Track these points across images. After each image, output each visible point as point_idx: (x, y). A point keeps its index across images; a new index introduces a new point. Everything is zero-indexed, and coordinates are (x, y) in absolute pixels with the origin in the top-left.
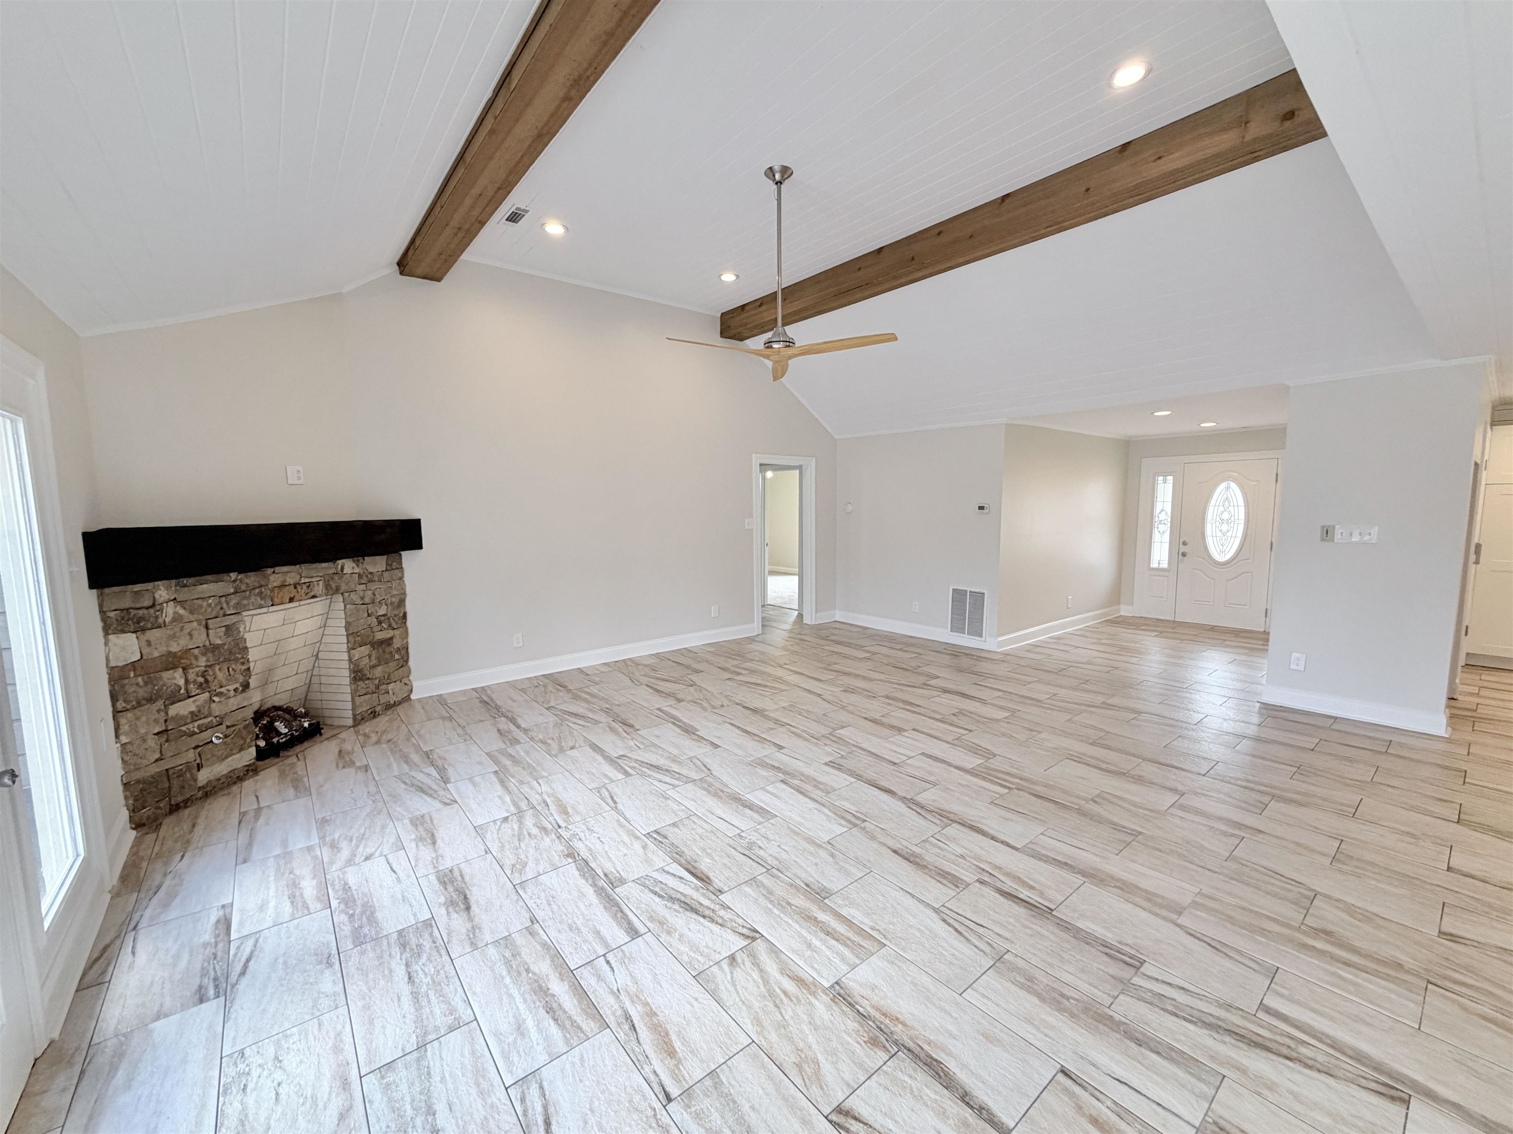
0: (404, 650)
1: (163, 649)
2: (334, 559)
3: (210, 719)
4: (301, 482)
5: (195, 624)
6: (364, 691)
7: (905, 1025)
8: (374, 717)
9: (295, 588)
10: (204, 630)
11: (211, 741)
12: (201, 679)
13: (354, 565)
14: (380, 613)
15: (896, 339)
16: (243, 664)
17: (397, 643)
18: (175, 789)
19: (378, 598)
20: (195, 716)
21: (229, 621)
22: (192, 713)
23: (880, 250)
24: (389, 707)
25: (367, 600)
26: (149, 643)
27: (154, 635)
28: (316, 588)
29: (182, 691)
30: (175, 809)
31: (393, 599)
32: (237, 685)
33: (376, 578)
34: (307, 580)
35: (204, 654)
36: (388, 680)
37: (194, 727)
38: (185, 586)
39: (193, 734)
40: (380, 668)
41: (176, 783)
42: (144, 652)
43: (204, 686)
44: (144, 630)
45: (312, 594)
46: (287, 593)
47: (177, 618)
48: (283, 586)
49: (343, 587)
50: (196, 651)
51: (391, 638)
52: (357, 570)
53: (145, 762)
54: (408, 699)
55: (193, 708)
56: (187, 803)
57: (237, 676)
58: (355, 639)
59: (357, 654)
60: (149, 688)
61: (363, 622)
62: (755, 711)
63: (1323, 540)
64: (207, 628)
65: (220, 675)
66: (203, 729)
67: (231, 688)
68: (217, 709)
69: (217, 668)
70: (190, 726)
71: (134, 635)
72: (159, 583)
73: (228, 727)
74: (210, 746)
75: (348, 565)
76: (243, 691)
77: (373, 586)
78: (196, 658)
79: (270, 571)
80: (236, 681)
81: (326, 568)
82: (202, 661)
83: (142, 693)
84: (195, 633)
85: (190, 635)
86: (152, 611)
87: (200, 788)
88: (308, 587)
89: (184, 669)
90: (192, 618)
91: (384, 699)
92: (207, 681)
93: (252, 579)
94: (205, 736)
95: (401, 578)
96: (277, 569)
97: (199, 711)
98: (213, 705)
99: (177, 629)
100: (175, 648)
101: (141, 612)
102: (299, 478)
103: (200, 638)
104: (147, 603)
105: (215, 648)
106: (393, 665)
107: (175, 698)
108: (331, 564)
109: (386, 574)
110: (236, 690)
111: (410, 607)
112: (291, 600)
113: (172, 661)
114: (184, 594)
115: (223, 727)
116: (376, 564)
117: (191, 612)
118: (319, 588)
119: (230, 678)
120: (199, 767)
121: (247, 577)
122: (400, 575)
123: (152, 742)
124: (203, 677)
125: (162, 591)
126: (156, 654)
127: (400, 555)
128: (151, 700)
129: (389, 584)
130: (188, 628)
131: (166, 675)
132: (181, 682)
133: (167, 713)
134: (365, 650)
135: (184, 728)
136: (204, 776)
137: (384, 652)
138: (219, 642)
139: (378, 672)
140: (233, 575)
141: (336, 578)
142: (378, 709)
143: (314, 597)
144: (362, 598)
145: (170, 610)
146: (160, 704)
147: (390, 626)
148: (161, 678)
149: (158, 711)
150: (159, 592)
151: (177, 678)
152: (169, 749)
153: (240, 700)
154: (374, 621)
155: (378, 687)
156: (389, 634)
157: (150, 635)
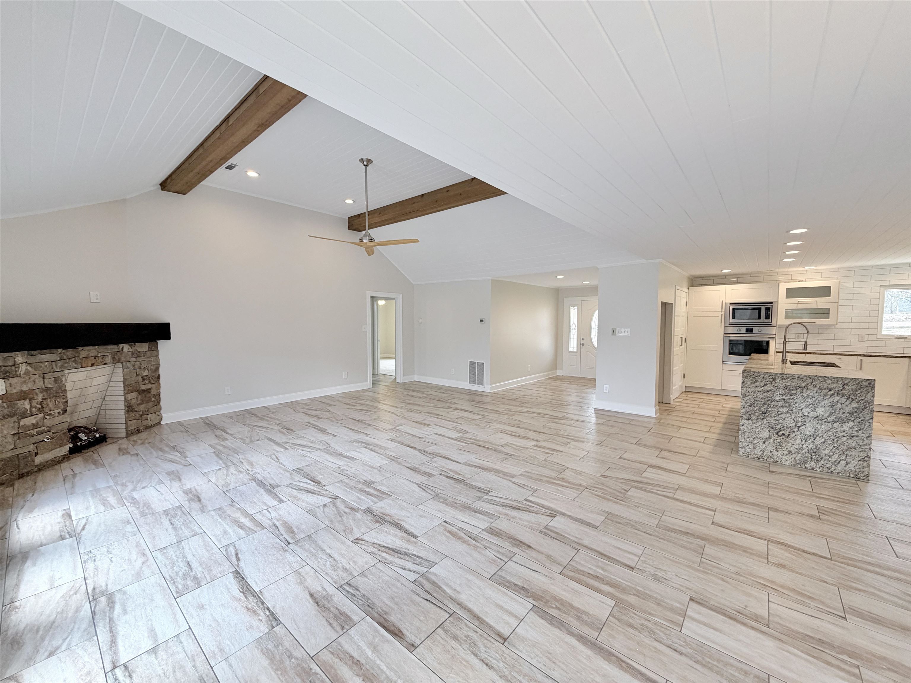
0: (158, 397)
1: (18, 388)
2: (117, 343)
3: (43, 428)
4: (98, 301)
5: (37, 376)
6: (133, 418)
7: (390, 516)
8: (139, 432)
9: (95, 358)
10: (42, 380)
11: (44, 440)
12: (39, 406)
13: (130, 347)
14: (144, 374)
15: (419, 241)
16: (64, 399)
17: (153, 392)
18: (22, 466)
19: (143, 366)
20: (35, 426)
21: (56, 375)
22: (33, 424)
23: (423, 195)
24: (148, 427)
25: (136, 367)
26: (11, 385)
27: (13, 380)
28: (107, 359)
29: (28, 412)
30: (21, 476)
31: (152, 367)
32: (60, 410)
33: (142, 355)
34: (102, 355)
35: (42, 392)
36: (148, 412)
37: (34, 432)
38: (32, 355)
39: (33, 436)
40: (143, 405)
41: (22, 462)
42: (7, 389)
43: (41, 410)
44: (8, 378)
45: (104, 362)
46: (92, 360)
47: (27, 373)
48: (88, 357)
49: (123, 359)
50: (37, 391)
51: (150, 389)
52: (131, 350)
53: (6, 450)
54: (159, 423)
55: (34, 422)
56: (28, 474)
57: (60, 405)
58: (129, 388)
59: (130, 396)
60: (10, 409)
61: (133, 379)
62: (359, 421)
63: (612, 335)
64: (44, 378)
65: (51, 405)
66: (39, 433)
67: (57, 411)
68: (48, 422)
69: (49, 400)
70: (32, 431)
71: (3, 380)
72: (18, 353)
73: (53, 433)
74: (43, 443)
75: (126, 347)
76: (63, 414)
77: (140, 359)
78: (37, 394)
79: (81, 349)
80: (59, 408)
81: (113, 348)
82: (40, 396)
83: (6, 412)
84: (37, 381)
85: (34, 382)
86: (13, 368)
87: (36, 466)
88: (102, 358)
89: (30, 400)
90: (36, 372)
91: (145, 423)
92: (42, 407)
93: (70, 352)
94: (40, 437)
95: (157, 356)
96: (85, 348)
97: (37, 423)
98: (45, 421)
99: (27, 378)
100: (25, 388)
101: (7, 368)
102: (97, 299)
103: (40, 384)
104: (11, 363)
105: (47, 390)
106: (151, 404)
107: (24, 415)
108: (116, 346)
109: (148, 353)
110: (59, 413)
111: (161, 371)
112: (93, 365)
113: (23, 396)
114: (31, 360)
115: (51, 433)
116: (143, 347)
117: (35, 370)
118: (109, 359)
119: (56, 406)
120: (36, 454)
121: (67, 352)
122: (156, 354)
123: (10, 439)
124: (41, 404)
125: (20, 357)
126: (15, 391)
127: (157, 343)
128: (11, 416)
129: (150, 359)
130: (33, 377)
131: (20, 403)
132: (28, 407)
133: (19, 424)
134: (134, 395)
135: (28, 432)
136: (38, 460)
137: (146, 396)
138: (50, 386)
139: (142, 407)
140: (60, 350)
141: (119, 354)
142: (141, 428)
143: (106, 364)
144: (134, 366)
145: (23, 368)
146: (15, 419)
147: (150, 382)
148: (17, 404)
149: (14, 422)
150: (18, 358)
151: (26, 405)
152: (19, 443)
153: (61, 418)
154: (140, 378)
155: (141, 416)
156: (149, 386)
157: (12, 381)
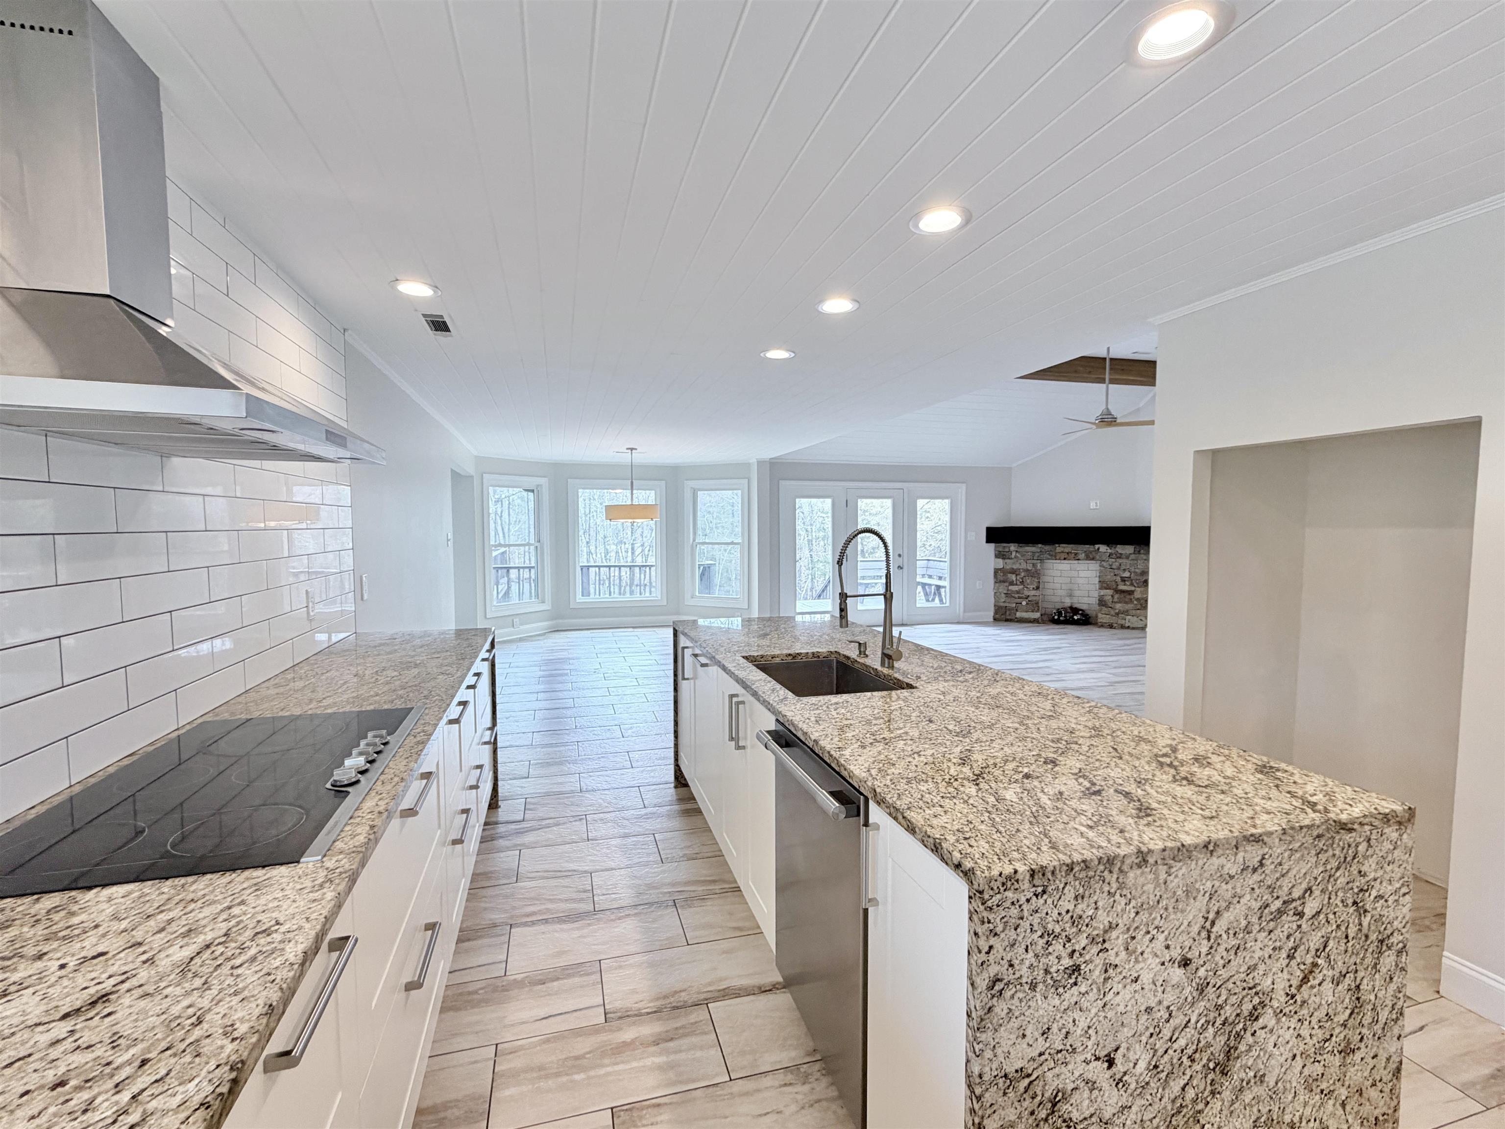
0: (1144, 601)
1: (1011, 567)
2: (1093, 543)
3: (1023, 595)
4: (1096, 508)
5: (1022, 560)
6: (1106, 613)
8: (1112, 628)
9: (1069, 554)
10: (1025, 563)
11: (1021, 603)
12: (1021, 580)
13: (1108, 548)
14: (1124, 576)
16: (1039, 579)
17: (1137, 595)
19: (1123, 567)
20: (1018, 592)
21: (1035, 562)
24: (1123, 627)
25: (1114, 567)
26: (1008, 564)
28: (1082, 556)
29: (1015, 582)
30: (1007, 620)
31: (1137, 570)
33: (1124, 557)
34: (1074, 552)
35: (1024, 572)
36: (1126, 612)
37: (1017, 596)
38: (1021, 547)
39: (1016, 598)
40: (1120, 605)
41: (1008, 613)
42: (1006, 566)
43: (1022, 583)
44: (1006, 559)
45: (1077, 558)
46: (1063, 555)
47: (1016, 557)
48: (1063, 552)
49: (1098, 557)
50: (1021, 570)
51: (1133, 591)
52: (1110, 551)
53: (1000, 601)
54: (1143, 628)
56: (1011, 621)
57: (1035, 583)
58: (1104, 585)
59: (1103, 592)
60: (1006, 578)
61: (1109, 577)
64: (1027, 562)
65: (1029, 581)
66: (1019, 598)
68: (1026, 593)
69: (1028, 578)
70: (1015, 595)
71: (1003, 560)
72: (1012, 544)
73: (1029, 601)
74: (1021, 605)
75: (1103, 548)
76: (1036, 590)
77: (1120, 561)
78: (1021, 572)
79: (1056, 545)
80: (1034, 585)
81: (1090, 548)
82: (1023, 574)
83: (1002, 579)
84: (1022, 564)
85: (1020, 564)
86: (1008, 553)
87: (1016, 618)
88: (1076, 554)
89: (1016, 575)
90: (1022, 558)
91: (1121, 622)
92: (1023, 581)
93: (1047, 548)
94: (1019, 601)
95: (1147, 560)
96: (1059, 545)
98: (1024, 591)
99: (1016, 561)
100: (1014, 567)
101: (1004, 553)
102: (1096, 505)
103: (1024, 566)
104: (1007, 550)
105: (1027, 570)
106: (1130, 606)
107: (1012, 583)
108: (1092, 546)
109: (1132, 556)
110: (1033, 588)
112: (1065, 559)
113: (1013, 572)
114: (1020, 550)
115: (1027, 600)
116: (1129, 549)
117: (1021, 555)
119: (1033, 583)
120: (1017, 610)
123: (1003, 595)
125: (1013, 547)
126: (1009, 568)
128: (1004, 581)
129: (1135, 562)
130: (1019, 561)
131: (1009, 575)
132: (1015, 579)
133: (1009, 588)
134: (1110, 592)
135: (1013, 595)
136: (1019, 614)
137: (1125, 597)
138: (1031, 569)
139: (1118, 606)
140: (1040, 545)
141: (1094, 553)
142: (1115, 625)
143: (1079, 559)
144: (1111, 566)
145: (1014, 554)
146: (1007, 584)
147: (1132, 584)
149: (1007, 586)
150: (1011, 547)
151: (1013, 577)
152: (1008, 600)
153: (1033, 593)
154: (1118, 579)
155: (1117, 614)
156: (1133, 588)
157: (1008, 561)
